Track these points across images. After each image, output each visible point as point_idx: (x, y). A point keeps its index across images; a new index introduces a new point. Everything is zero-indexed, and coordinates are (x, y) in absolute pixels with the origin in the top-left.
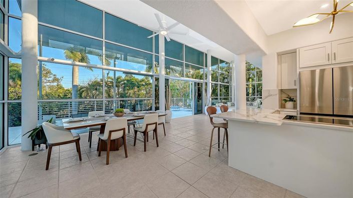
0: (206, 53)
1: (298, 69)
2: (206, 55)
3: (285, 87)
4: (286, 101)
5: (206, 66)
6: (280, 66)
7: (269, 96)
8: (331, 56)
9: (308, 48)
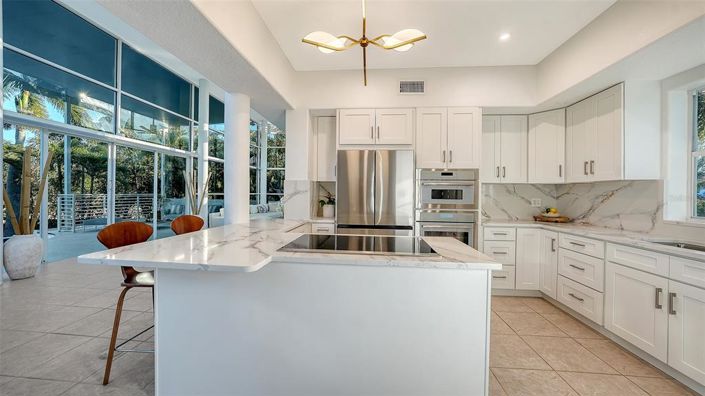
0: (197, 85)
1: (337, 146)
2: (197, 90)
3: (323, 178)
4: (323, 203)
5: (196, 118)
6: (315, 137)
7: (296, 193)
8: (375, 132)
9: (348, 112)
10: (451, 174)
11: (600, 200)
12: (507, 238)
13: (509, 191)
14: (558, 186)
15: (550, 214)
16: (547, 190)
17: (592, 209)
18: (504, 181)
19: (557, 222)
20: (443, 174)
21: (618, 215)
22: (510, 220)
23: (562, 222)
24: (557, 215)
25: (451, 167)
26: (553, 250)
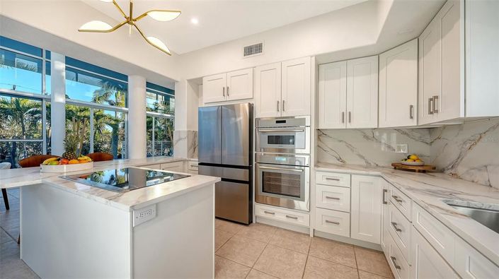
7: (180, 139)
8: (226, 91)
9: (210, 78)
10: (284, 122)
11: (468, 146)
12: (341, 183)
13: (366, 137)
14: (431, 129)
15: (409, 162)
16: (417, 135)
17: (460, 157)
18: (349, 126)
19: (414, 171)
20: (277, 122)
21: (486, 166)
22: (368, 166)
23: (419, 171)
24: (418, 163)
25: (284, 115)
26: (385, 203)
